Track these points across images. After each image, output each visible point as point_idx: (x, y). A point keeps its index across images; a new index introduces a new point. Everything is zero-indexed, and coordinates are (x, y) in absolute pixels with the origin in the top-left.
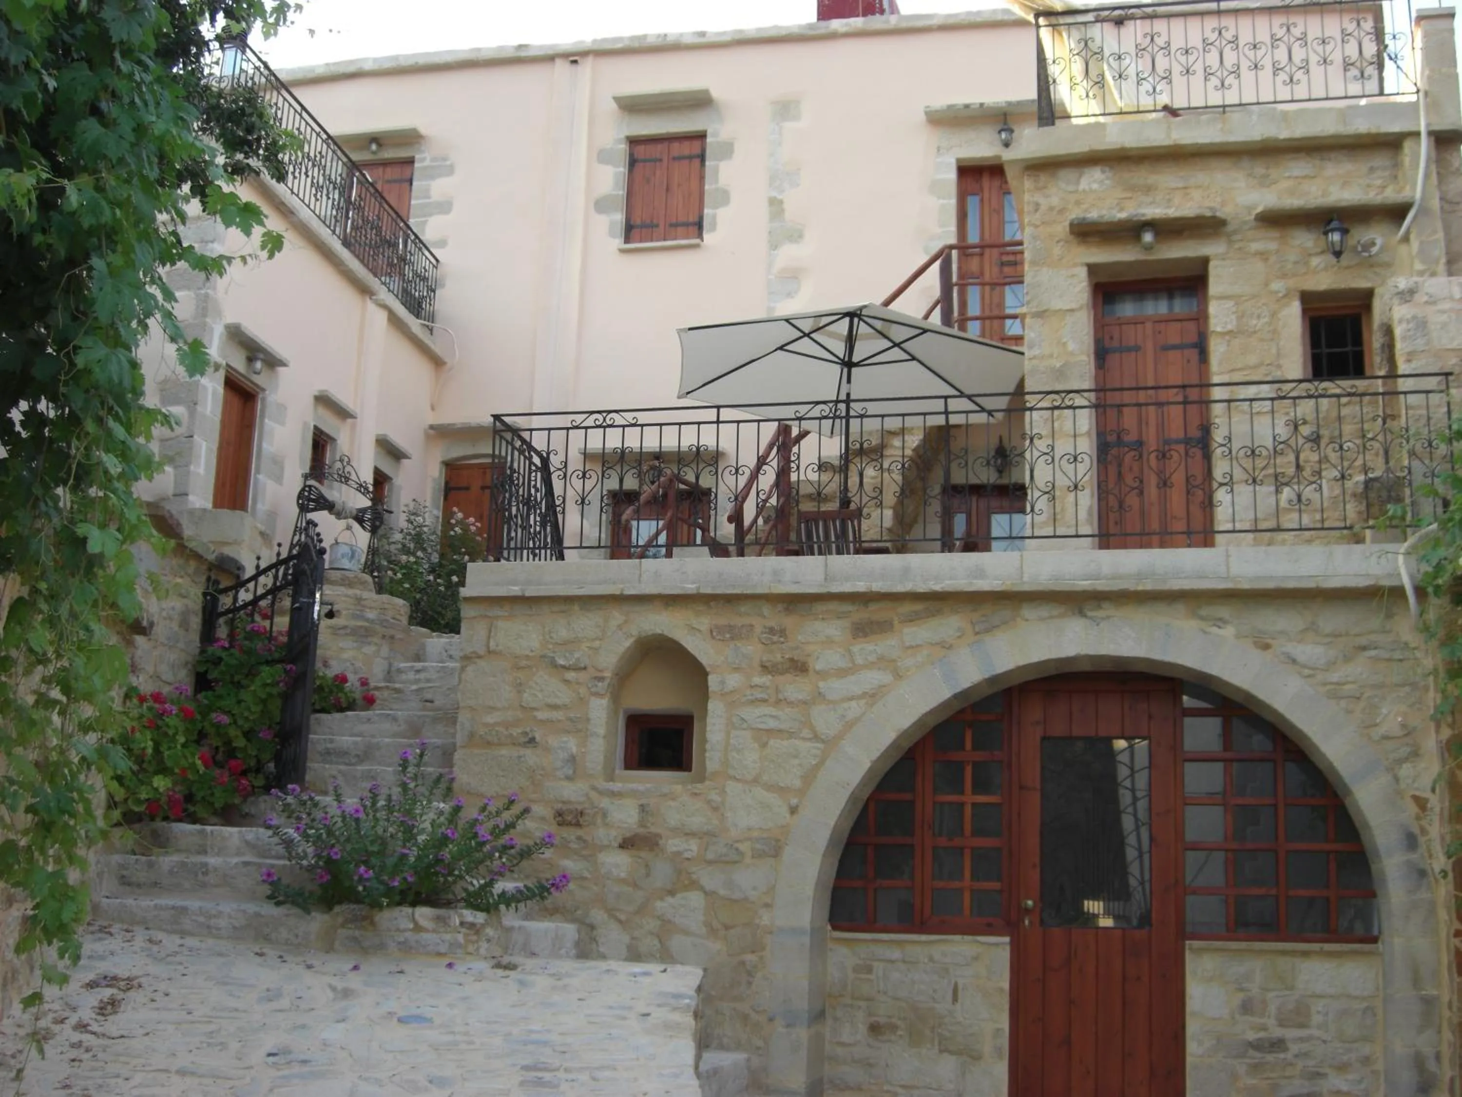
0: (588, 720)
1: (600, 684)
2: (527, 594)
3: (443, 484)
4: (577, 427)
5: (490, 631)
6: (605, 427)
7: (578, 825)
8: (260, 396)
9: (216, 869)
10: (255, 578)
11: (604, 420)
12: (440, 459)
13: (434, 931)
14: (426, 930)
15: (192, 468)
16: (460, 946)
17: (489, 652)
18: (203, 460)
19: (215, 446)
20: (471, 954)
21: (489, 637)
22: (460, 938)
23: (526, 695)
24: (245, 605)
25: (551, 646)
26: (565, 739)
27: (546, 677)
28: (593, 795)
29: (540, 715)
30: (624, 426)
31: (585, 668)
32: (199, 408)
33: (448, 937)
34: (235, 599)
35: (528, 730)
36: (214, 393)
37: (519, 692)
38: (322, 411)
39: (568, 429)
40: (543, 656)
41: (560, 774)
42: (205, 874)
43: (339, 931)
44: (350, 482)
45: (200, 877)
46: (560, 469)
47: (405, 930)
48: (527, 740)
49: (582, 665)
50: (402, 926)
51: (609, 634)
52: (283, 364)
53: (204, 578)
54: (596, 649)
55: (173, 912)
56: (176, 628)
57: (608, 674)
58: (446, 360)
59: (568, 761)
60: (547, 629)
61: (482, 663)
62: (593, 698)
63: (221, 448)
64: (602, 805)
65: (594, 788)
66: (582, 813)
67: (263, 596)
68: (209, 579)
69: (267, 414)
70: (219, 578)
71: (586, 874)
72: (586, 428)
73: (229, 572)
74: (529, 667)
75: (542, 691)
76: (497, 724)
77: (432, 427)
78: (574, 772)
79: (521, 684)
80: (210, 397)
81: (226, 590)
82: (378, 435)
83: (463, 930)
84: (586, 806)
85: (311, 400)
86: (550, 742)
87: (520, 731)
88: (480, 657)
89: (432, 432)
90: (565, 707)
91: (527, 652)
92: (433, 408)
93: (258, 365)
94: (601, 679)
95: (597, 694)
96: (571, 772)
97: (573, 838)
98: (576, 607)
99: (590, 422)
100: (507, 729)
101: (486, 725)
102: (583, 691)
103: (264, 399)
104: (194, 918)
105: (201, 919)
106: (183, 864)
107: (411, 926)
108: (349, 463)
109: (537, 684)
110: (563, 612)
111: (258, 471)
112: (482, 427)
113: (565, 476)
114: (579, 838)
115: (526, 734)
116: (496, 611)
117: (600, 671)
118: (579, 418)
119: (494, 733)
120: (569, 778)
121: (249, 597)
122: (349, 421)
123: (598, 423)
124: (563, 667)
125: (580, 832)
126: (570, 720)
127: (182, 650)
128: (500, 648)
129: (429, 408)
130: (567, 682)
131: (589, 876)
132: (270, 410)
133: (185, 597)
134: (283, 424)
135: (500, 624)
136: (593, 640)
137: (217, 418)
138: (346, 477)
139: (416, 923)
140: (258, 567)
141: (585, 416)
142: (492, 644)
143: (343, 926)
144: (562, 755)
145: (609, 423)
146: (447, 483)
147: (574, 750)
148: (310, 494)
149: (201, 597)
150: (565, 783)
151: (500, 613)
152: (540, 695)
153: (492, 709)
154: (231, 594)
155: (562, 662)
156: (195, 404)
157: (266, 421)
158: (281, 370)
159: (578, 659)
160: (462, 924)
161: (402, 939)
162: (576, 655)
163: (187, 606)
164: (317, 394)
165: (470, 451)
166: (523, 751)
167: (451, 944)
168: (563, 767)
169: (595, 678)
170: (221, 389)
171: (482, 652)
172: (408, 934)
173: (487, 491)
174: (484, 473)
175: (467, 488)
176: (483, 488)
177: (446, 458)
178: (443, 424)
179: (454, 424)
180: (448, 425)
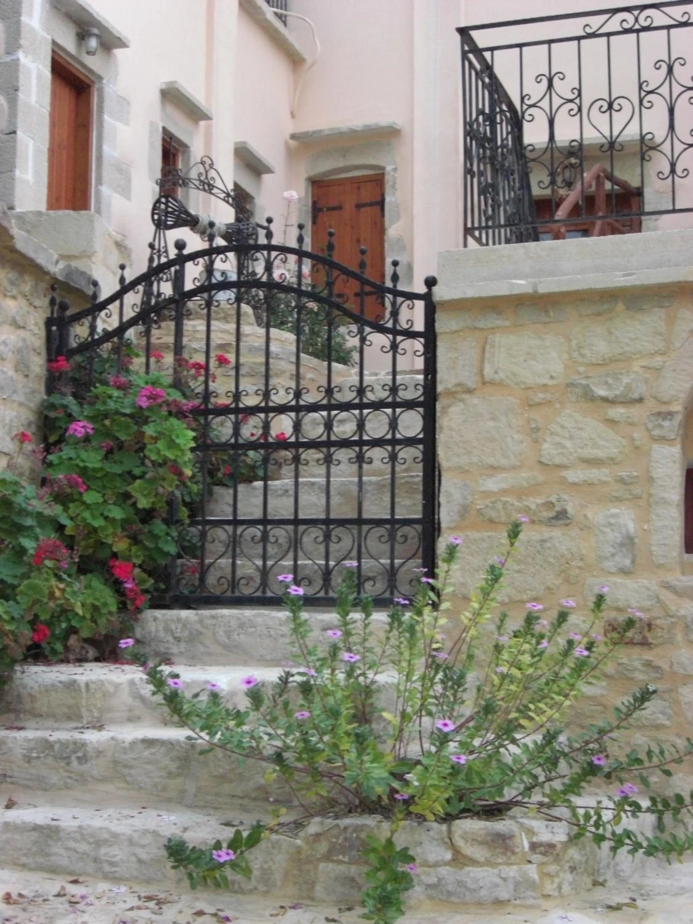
0: (651, 480)
1: (666, 423)
2: (542, 289)
3: (310, 205)
4: (594, 35)
5: (483, 351)
6: (638, 31)
7: (645, 644)
8: (96, 86)
9: (99, 753)
10: (118, 296)
11: (636, 20)
12: (305, 176)
13: (488, 863)
14: (474, 862)
15: (18, 173)
16: (532, 885)
17: (484, 383)
18: (30, 164)
19: (45, 146)
20: (547, 897)
21: (482, 361)
22: (532, 872)
23: (546, 446)
24: (108, 336)
25: (581, 369)
26: (615, 511)
27: (577, 416)
28: (666, 596)
29: (572, 476)
30: (668, 27)
31: (640, 400)
32: (21, 95)
33: (512, 872)
34: (93, 328)
35: (553, 499)
36: (40, 77)
37: (536, 441)
38: (170, 109)
39: (579, 39)
40: (568, 385)
41: (608, 565)
42: (83, 760)
43: (322, 866)
44: (215, 191)
45: (75, 763)
46: (571, 101)
47: (436, 865)
48: (552, 514)
49: (636, 396)
50: (432, 858)
51: (677, 345)
52: (121, 43)
53: (47, 301)
54: (658, 370)
55: (35, 834)
56: (11, 373)
57: (677, 407)
58: (306, 56)
59: (622, 545)
60: (574, 343)
61: (474, 400)
62: (655, 446)
63: (52, 151)
64: (682, 612)
65: (668, 586)
66: (650, 626)
67: (133, 322)
68: (52, 302)
69: (106, 109)
70: (67, 301)
71: (663, 720)
72: (609, 35)
73: (79, 293)
74: (548, 403)
75: (571, 438)
76: (504, 492)
77: (293, 137)
78: (633, 562)
79: (537, 429)
80: (34, 81)
81: (77, 318)
82: (236, 143)
83: (536, 858)
84: (654, 614)
85: (156, 96)
86: (590, 515)
87: (540, 501)
88: (470, 391)
89: (292, 143)
90: (612, 461)
91: (547, 381)
92: (293, 115)
93: (93, 43)
94: (669, 415)
95: (662, 439)
96: (627, 562)
97: (637, 664)
98: (620, 307)
99: (614, 24)
100: (520, 499)
101: (487, 494)
102: (638, 434)
103: (101, 91)
104: (71, 844)
105: (83, 847)
106: (47, 745)
107: (448, 856)
108: (211, 166)
109: (563, 427)
110: (599, 314)
111: (99, 181)
112: (355, 131)
113: (580, 109)
114: (648, 664)
115: (550, 505)
116: (493, 321)
117: (665, 403)
118: (595, 22)
119: (499, 506)
120: (624, 572)
121: (114, 323)
122: (202, 123)
123: (626, 26)
124: (605, 400)
125: (647, 655)
126: (621, 481)
127: (21, 404)
128: (501, 375)
129: (289, 116)
130: (611, 422)
131: (667, 723)
132: (109, 104)
133: (19, 327)
134: (126, 122)
135: (499, 339)
136: (653, 355)
137: (46, 111)
138: (209, 185)
139: (456, 851)
140: (122, 280)
141: (606, 16)
142: (488, 371)
143: (328, 857)
144: (613, 536)
145: (646, 24)
146: (314, 203)
147: (631, 527)
148: (167, 206)
149: (43, 327)
150: (619, 580)
151: (498, 322)
152: (568, 444)
153: (494, 469)
154: (87, 322)
155: (601, 392)
156: (16, 90)
157: (106, 117)
158: (118, 52)
159: (628, 387)
160: (534, 846)
161: (433, 880)
162: (626, 380)
163: (24, 340)
164: (164, 87)
165: (341, 164)
166: (546, 532)
167: (517, 884)
168: (613, 555)
169: (659, 414)
170: (47, 74)
171: (471, 384)
172: (444, 871)
173: (362, 209)
174: (359, 188)
175: (340, 208)
176: (359, 206)
177: (312, 173)
178: (308, 132)
179: (320, 131)
180: (314, 132)
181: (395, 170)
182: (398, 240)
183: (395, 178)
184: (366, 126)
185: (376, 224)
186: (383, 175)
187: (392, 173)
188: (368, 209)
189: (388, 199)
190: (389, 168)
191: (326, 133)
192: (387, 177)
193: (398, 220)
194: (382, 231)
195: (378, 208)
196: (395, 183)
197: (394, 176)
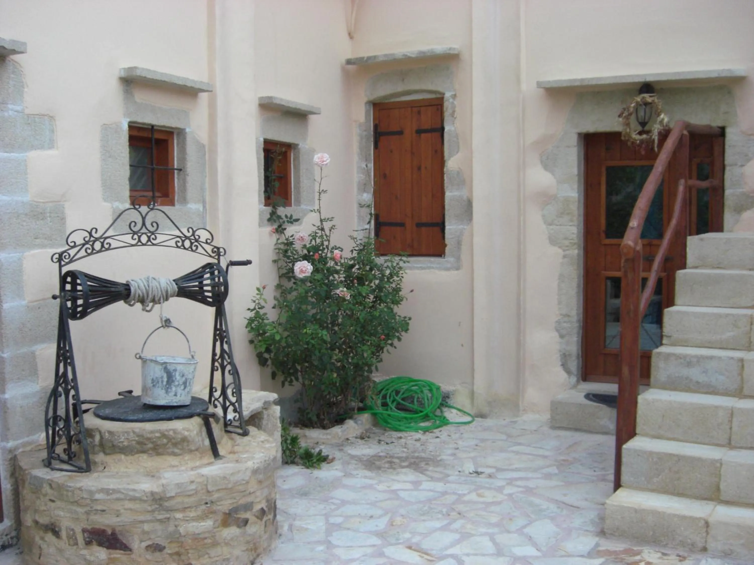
3: (372, 129)
12: (365, 99)
77: (349, 62)
82: (261, 99)
89: (350, 67)
92: (351, 36)
112: (410, 58)
129: (347, 36)
146: (376, 127)
165: (400, 88)
173: (423, 135)
174: (419, 113)
175: (400, 133)
176: (419, 132)
177: (372, 98)
178: (363, 58)
179: (375, 57)
180: (369, 58)
181: (454, 96)
182: (458, 173)
183: (454, 107)
184: (421, 52)
185: (436, 151)
186: (442, 98)
187: (451, 100)
188: (429, 135)
189: (447, 128)
190: (448, 95)
191: (381, 59)
192: (446, 104)
193: (457, 152)
194: (442, 162)
195: (438, 134)
196: (454, 112)
197: (453, 103)
